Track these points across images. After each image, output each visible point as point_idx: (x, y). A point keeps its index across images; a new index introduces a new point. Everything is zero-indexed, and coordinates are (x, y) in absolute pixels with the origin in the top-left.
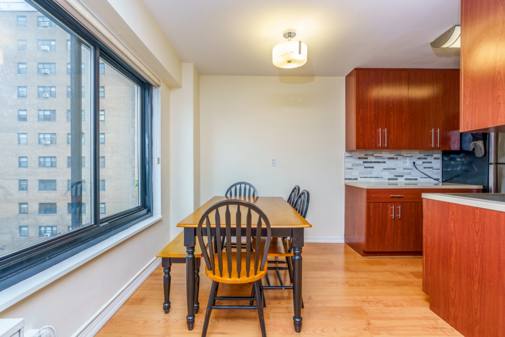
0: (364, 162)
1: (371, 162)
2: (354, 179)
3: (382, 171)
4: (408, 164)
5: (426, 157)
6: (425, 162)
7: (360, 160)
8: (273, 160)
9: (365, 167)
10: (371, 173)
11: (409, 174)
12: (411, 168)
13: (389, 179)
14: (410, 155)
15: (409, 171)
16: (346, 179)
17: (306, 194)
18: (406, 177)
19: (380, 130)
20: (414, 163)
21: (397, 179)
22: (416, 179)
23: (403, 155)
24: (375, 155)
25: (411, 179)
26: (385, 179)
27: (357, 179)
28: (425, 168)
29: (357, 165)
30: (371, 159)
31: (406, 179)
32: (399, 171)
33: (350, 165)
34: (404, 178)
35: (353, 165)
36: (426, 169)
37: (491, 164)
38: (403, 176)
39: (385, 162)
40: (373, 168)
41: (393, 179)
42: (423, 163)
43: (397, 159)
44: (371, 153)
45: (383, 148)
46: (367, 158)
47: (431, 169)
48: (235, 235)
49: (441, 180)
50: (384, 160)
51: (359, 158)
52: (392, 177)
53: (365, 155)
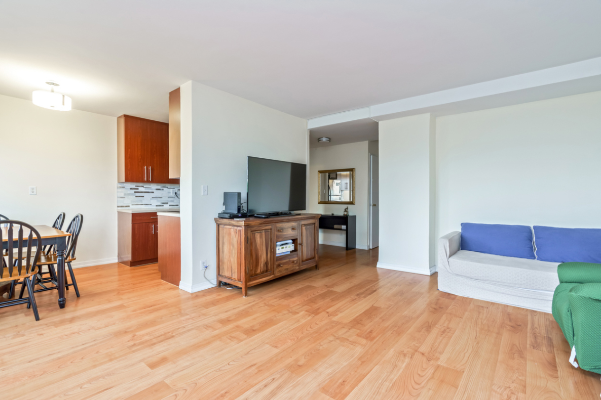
0: (135, 192)
1: (142, 192)
2: (126, 206)
3: (151, 199)
4: (171, 194)
7: (132, 190)
8: (33, 189)
9: (136, 197)
10: (141, 201)
11: (172, 201)
13: (157, 206)
14: (173, 187)
15: (172, 199)
16: (118, 207)
17: (80, 217)
18: (170, 204)
19: (145, 168)
20: (176, 193)
21: (163, 206)
24: (145, 186)
26: (153, 206)
27: (129, 206)
29: (129, 194)
30: (141, 189)
31: (170, 205)
32: (165, 200)
33: (122, 195)
34: (168, 205)
35: (125, 194)
38: (167, 203)
39: (153, 192)
40: (143, 197)
41: (160, 206)
43: (163, 190)
44: (141, 184)
45: (148, 182)
46: (138, 189)
48: (16, 247)
50: (152, 191)
51: (131, 189)
52: (160, 204)
53: (136, 186)
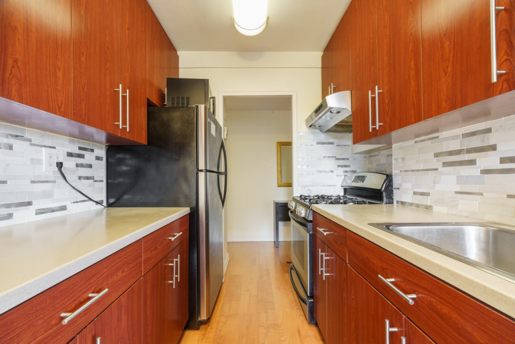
4: (44, 168)
5: (82, 152)
6: (82, 166)
11: (47, 195)
12: (53, 179)
14: (48, 142)
15: (48, 186)
18: (38, 205)
20: (60, 165)
22: (63, 208)
23: (30, 140)
25: (53, 210)
28: (80, 178)
31: (40, 212)
34: (32, 209)
36: (84, 181)
37: (201, 171)
38: (29, 204)
42: (77, 165)
47: (91, 181)
49: (105, 204)
